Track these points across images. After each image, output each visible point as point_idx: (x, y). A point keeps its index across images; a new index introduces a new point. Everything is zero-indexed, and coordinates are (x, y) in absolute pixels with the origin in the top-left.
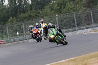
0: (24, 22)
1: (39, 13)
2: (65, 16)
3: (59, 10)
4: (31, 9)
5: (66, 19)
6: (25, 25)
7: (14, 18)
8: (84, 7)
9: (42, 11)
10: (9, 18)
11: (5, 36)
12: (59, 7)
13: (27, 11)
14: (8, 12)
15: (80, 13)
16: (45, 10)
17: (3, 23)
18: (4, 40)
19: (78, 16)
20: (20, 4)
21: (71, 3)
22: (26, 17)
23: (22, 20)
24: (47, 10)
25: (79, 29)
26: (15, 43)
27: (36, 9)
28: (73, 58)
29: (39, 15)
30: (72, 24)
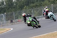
0: (33, 9)
1: (42, 4)
4: (37, 1)
6: (33, 11)
7: (27, 6)
9: (43, 2)
10: (24, 6)
11: (22, 17)
12: (53, 0)
13: (35, 2)
14: (23, 3)
16: (45, 2)
17: (21, 9)
18: (21, 19)
22: (34, 6)
27: (40, 1)
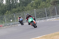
0: (15, 14)
1: (24, 8)
2: (40, 10)
3: (36, 6)
4: (19, 6)
5: (40, 12)
6: (16, 16)
7: (9, 11)
8: (52, 5)
9: (26, 7)
10: (6, 11)
11: (4, 22)
12: (36, 5)
13: (17, 7)
14: (5, 8)
15: (49, 9)
17: (2, 14)
18: (3, 25)
19: (47, 10)
20: (13, 3)
21: (44, 2)
22: (16, 11)
23: (14, 12)
24: (29, 7)
25: (48, 18)
26: (10, 26)
27: (22, 6)
28: (44, 36)
29: (24, 10)
30: (44, 15)
